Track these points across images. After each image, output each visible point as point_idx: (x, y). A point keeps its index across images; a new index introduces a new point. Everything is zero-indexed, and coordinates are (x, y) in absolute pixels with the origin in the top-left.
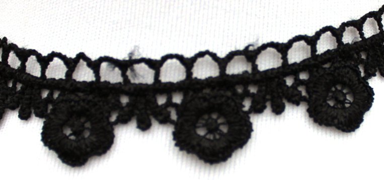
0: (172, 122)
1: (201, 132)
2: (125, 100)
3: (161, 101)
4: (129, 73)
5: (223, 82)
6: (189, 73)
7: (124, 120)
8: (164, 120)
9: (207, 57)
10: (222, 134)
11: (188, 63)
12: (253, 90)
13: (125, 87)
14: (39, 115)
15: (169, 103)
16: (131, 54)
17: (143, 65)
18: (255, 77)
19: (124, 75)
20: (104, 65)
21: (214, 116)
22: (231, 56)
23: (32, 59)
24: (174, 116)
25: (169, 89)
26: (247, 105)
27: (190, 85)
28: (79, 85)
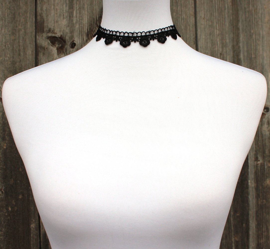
1: (143, 43)
2: (132, 39)
3: (137, 38)
4: (133, 35)
5: (146, 36)
7: (132, 41)
8: (138, 41)
9: (144, 32)
10: (146, 43)
11: (141, 33)
12: (150, 37)
13: (132, 37)
14: (119, 41)
15: (139, 39)
16: (134, 32)
17: (135, 34)
18: (150, 35)
20: (130, 33)
21: (145, 40)
22: (147, 32)
23: (118, 33)
25: (139, 37)
26: (149, 39)
27: (141, 36)
28: (126, 36)
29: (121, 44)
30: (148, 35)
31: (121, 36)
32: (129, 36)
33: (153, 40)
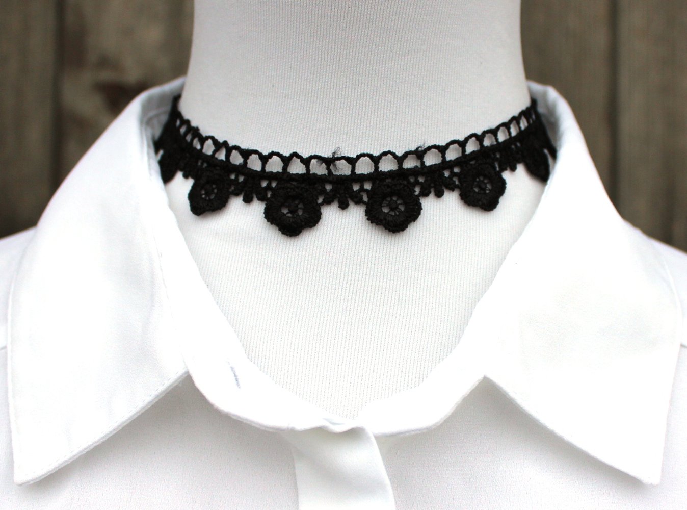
0: (364, 203)
1: (386, 210)
2: (329, 187)
3: (356, 188)
4: (332, 167)
5: (400, 174)
6: (376, 167)
7: (328, 202)
8: (358, 202)
9: (390, 156)
10: (400, 212)
11: (376, 160)
12: (421, 180)
13: (330, 177)
14: (261, 199)
15: (362, 189)
16: (334, 153)
17: (343, 161)
18: (423, 170)
19: (328, 168)
20: (314, 161)
21: (395, 199)
22: (406, 155)
23: (254, 157)
24: (365, 199)
25: (362, 178)
26: (417, 190)
27: (377, 176)
28: (294, 177)
29: (272, 216)
30: (414, 172)
31: (272, 176)
32: (315, 175)
33: (439, 195)
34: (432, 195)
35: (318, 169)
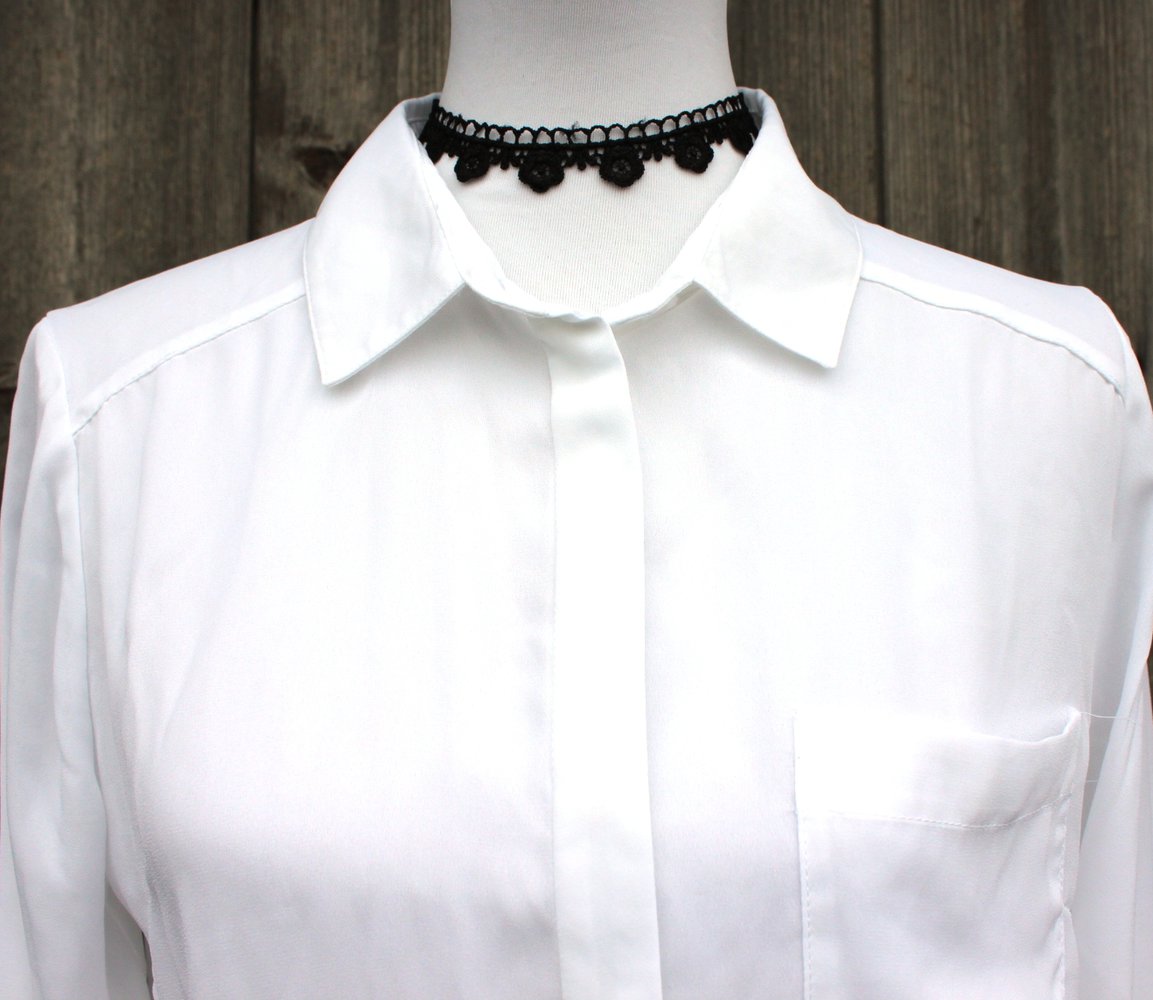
0: (598, 165)
1: (616, 170)
2: (569, 154)
3: (591, 153)
4: (572, 137)
5: (626, 142)
6: (607, 137)
7: (569, 165)
8: (593, 164)
9: (618, 128)
10: (627, 172)
11: (607, 131)
12: (644, 147)
13: (571, 146)
14: (516, 165)
15: (596, 154)
16: (573, 126)
17: (581, 133)
18: (644, 139)
19: (569, 138)
20: (557, 133)
21: (623, 161)
22: (631, 127)
23: (509, 132)
24: (599, 161)
25: (596, 146)
27: (608, 144)
28: (541, 146)
29: (525, 178)
30: (637, 140)
31: (524, 147)
32: (558, 144)
33: (658, 159)
34: (652, 159)
35: (561, 139)
